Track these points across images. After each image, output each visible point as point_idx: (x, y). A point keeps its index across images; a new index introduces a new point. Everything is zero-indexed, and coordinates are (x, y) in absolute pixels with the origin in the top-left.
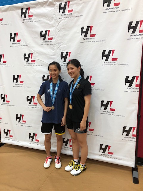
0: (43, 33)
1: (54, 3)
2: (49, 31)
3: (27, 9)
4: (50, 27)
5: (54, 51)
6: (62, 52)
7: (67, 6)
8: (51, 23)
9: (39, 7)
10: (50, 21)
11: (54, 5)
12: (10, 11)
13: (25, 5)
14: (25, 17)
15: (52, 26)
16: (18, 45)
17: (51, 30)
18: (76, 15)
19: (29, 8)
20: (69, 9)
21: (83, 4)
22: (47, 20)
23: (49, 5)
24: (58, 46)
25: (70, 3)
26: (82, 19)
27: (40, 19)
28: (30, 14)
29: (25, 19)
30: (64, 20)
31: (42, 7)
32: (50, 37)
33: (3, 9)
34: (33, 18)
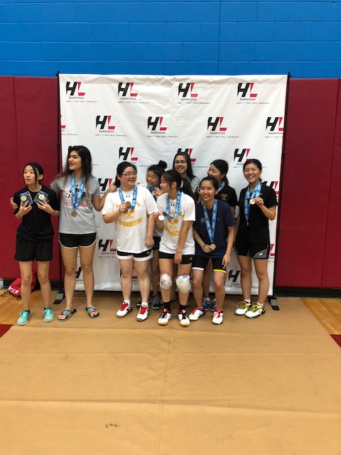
0: (153, 120)
1: (172, 82)
2: (162, 118)
3: (128, 84)
4: (164, 113)
5: (167, 147)
6: (180, 147)
7: (190, 89)
8: (165, 108)
9: (148, 85)
10: (165, 105)
11: (172, 84)
12: (99, 83)
13: (127, 78)
14: (124, 95)
15: (167, 112)
16: (110, 134)
17: (165, 117)
18: (201, 101)
19: (132, 84)
20: (193, 93)
21: (212, 89)
22: (159, 102)
23: (163, 84)
24: (174, 139)
25: (195, 85)
26: (209, 106)
27: (148, 101)
28: (133, 92)
29: (124, 97)
30: (185, 105)
31: (153, 84)
32: (163, 126)
33: (87, 79)
34: (137, 97)
